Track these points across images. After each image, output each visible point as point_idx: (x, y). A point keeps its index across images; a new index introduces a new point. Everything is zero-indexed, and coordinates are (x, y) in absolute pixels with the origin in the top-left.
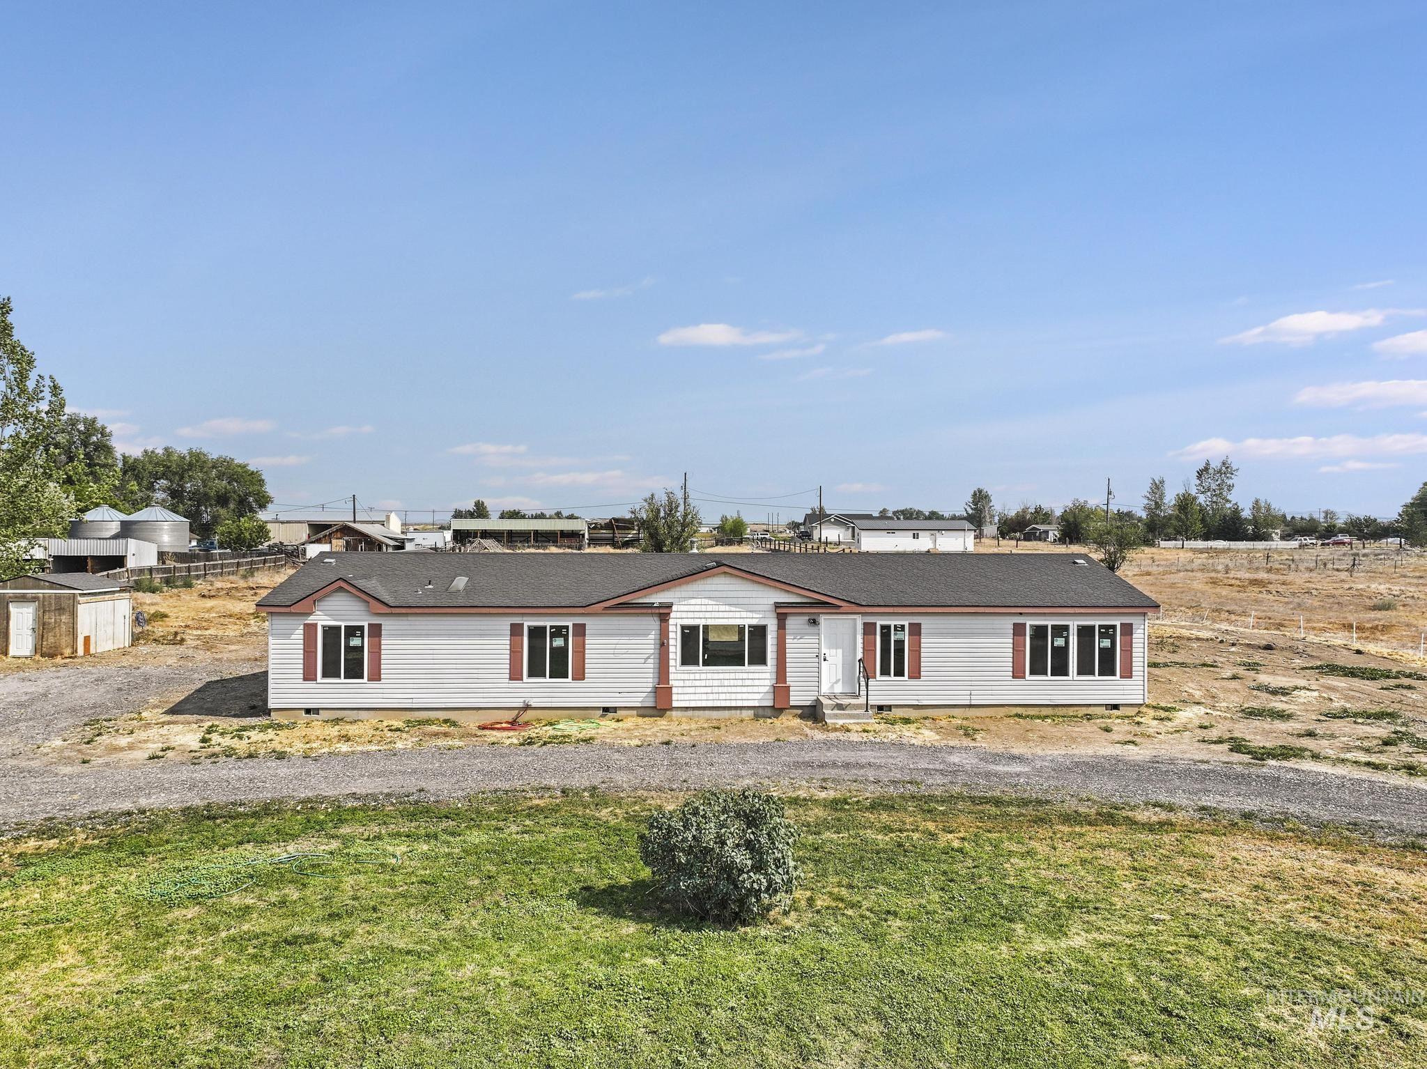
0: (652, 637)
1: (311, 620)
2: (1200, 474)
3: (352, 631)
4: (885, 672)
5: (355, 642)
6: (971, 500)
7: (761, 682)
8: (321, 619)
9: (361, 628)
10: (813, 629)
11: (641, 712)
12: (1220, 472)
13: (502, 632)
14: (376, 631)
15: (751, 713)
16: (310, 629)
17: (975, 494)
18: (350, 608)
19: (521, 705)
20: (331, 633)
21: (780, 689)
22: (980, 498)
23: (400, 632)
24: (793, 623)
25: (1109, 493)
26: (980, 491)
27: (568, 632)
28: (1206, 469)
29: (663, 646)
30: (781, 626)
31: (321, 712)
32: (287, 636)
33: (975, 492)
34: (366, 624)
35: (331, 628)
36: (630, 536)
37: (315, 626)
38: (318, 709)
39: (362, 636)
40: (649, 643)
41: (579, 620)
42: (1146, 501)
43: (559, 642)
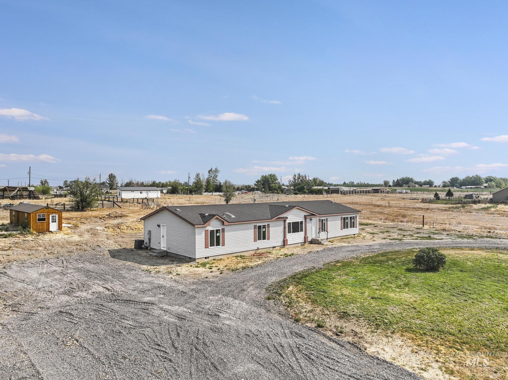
0: (282, 226)
1: (207, 229)
2: (209, 172)
3: (217, 231)
4: (322, 231)
5: (218, 234)
6: (108, 178)
7: (301, 236)
8: (210, 228)
9: (219, 230)
10: (311, 221)
11: (281, 247)
12: (215, 171)
13: (252, 228)
14: (223, 230)
15: (300, 244)
16: (206, 231)
17: (110, 176)
18: (216, 224)
19: (257, 249)
20: (212, 232)
21: (305, 238)
22: (112, 177)
23: (229, 230)
24: (308, 220)
25: (189, 178)
26: (112, 174)
27: (266, 227)
28: (211, 170)
29: (285, 228)
30: (305, 221)
31: (209, 258)
32: (201, 234)
33: (110, 174)
34: (221, 229)
35: (212, 231)
36: (12, 194)
37: (208, 230)
38: (208, 257)
39: (220, 232)
40: (282, 228)
41: (268, 223)
42: (194, 180)
43: (264, 230)
